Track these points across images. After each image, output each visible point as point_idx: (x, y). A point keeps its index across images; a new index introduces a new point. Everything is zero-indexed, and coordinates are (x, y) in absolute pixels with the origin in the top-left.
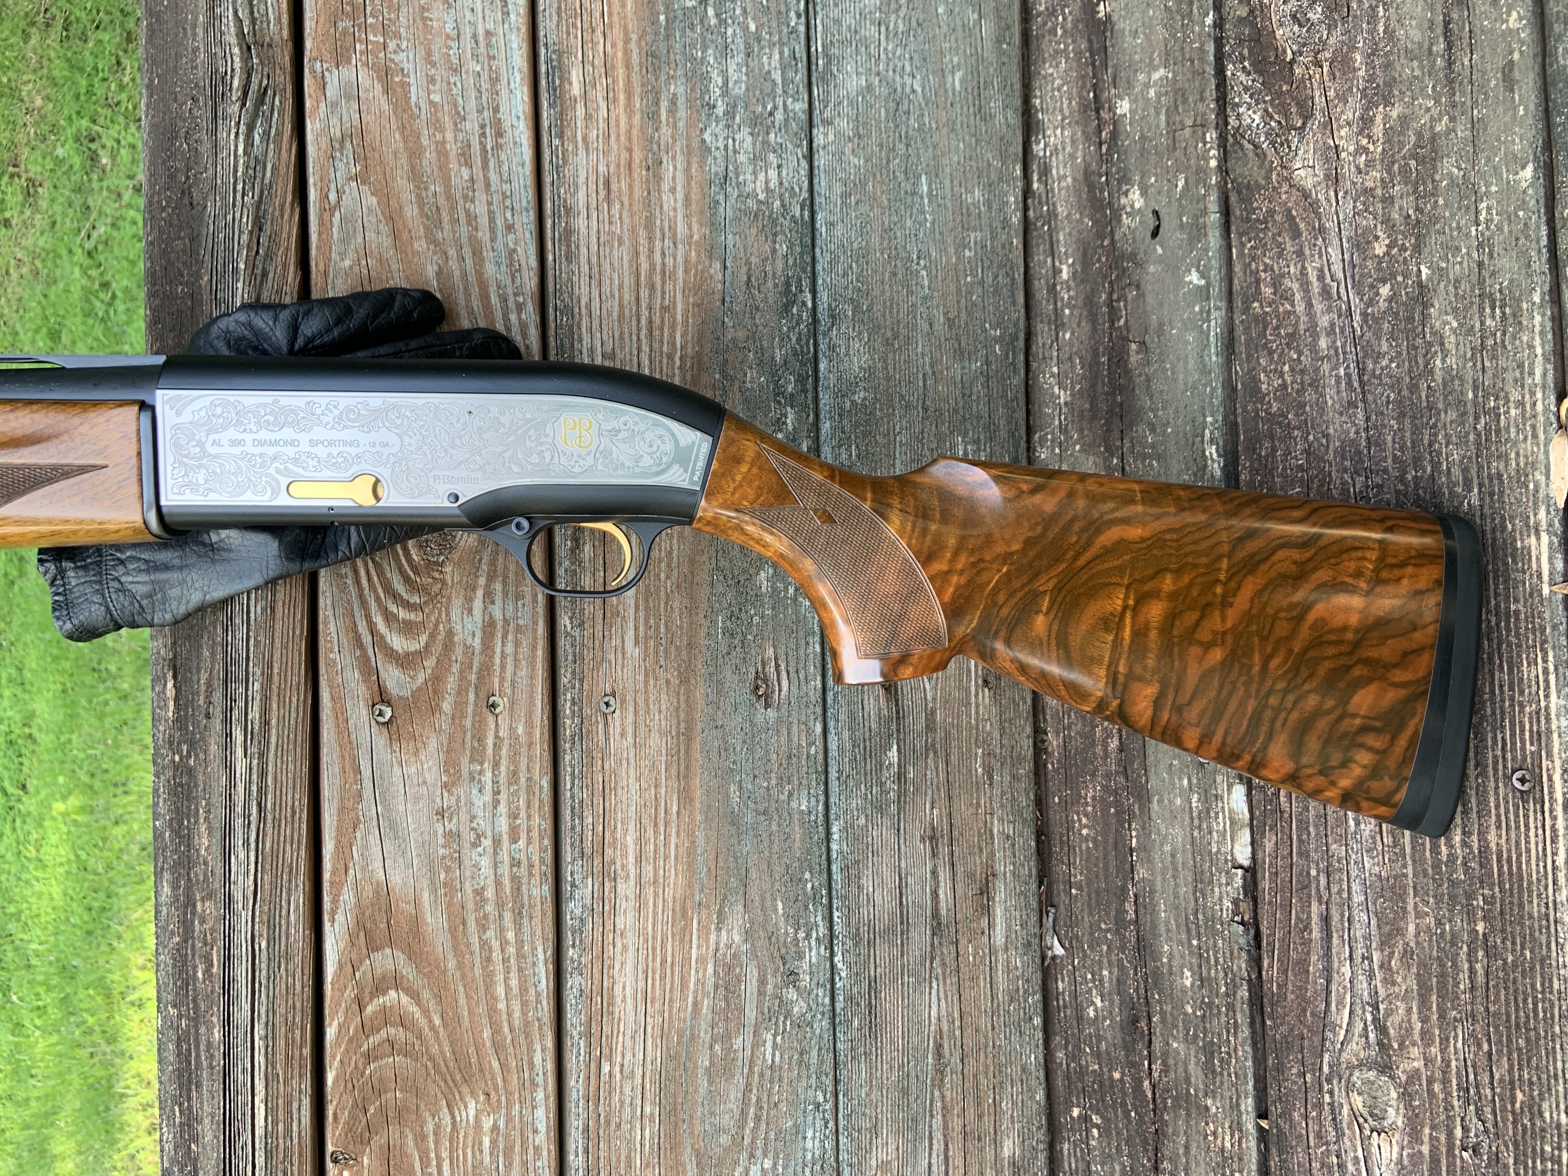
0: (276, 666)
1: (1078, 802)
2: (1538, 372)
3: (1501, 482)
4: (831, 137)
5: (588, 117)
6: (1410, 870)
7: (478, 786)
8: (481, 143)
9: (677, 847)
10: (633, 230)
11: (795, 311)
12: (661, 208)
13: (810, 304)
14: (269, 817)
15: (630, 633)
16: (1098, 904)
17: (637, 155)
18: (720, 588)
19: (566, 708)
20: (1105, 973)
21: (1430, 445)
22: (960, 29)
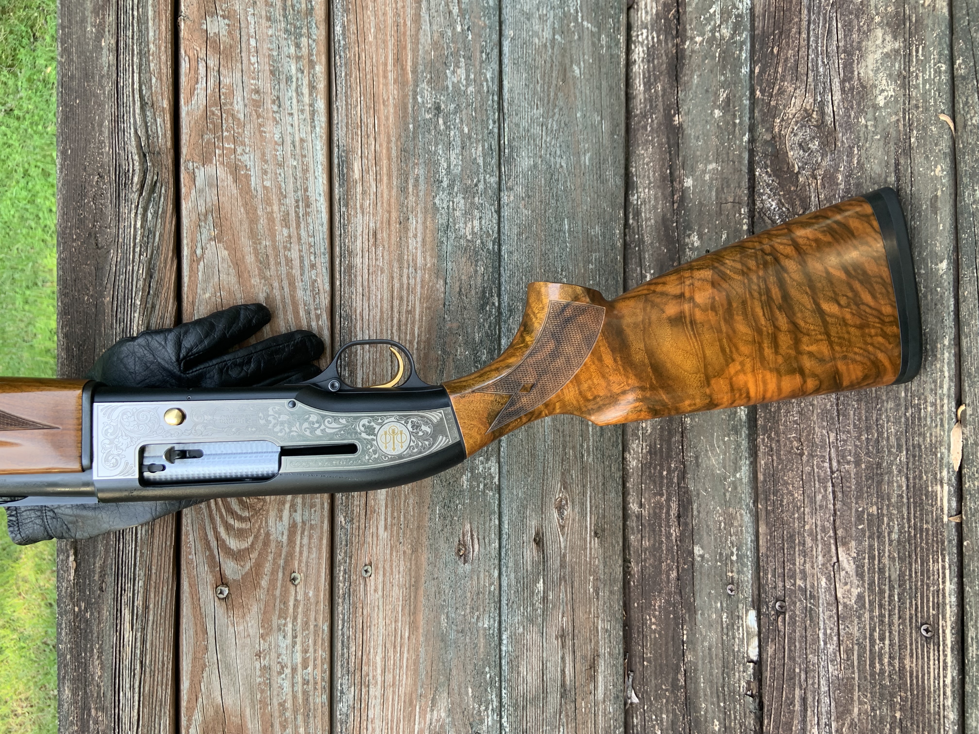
0: (154, 568)
1: (650, 608)
2: (946, 387)
3: (920, 450)
4: (512, 198)
5: (364, 193)
6: (856, 676)
7: (283, 634)
8: (296, 212)
9: (407, 660)
10: (390, 263)
11: (488, 308)
12: (408, 248)
13: (497, 304)
14: (148, 670)
15: (382, 523)
16: (661, 673)
17: (394, 215)
18: (438, 488)
19: (340, 576)
20: (664, 716)
21: (877, 420)
22: (589, 127)
